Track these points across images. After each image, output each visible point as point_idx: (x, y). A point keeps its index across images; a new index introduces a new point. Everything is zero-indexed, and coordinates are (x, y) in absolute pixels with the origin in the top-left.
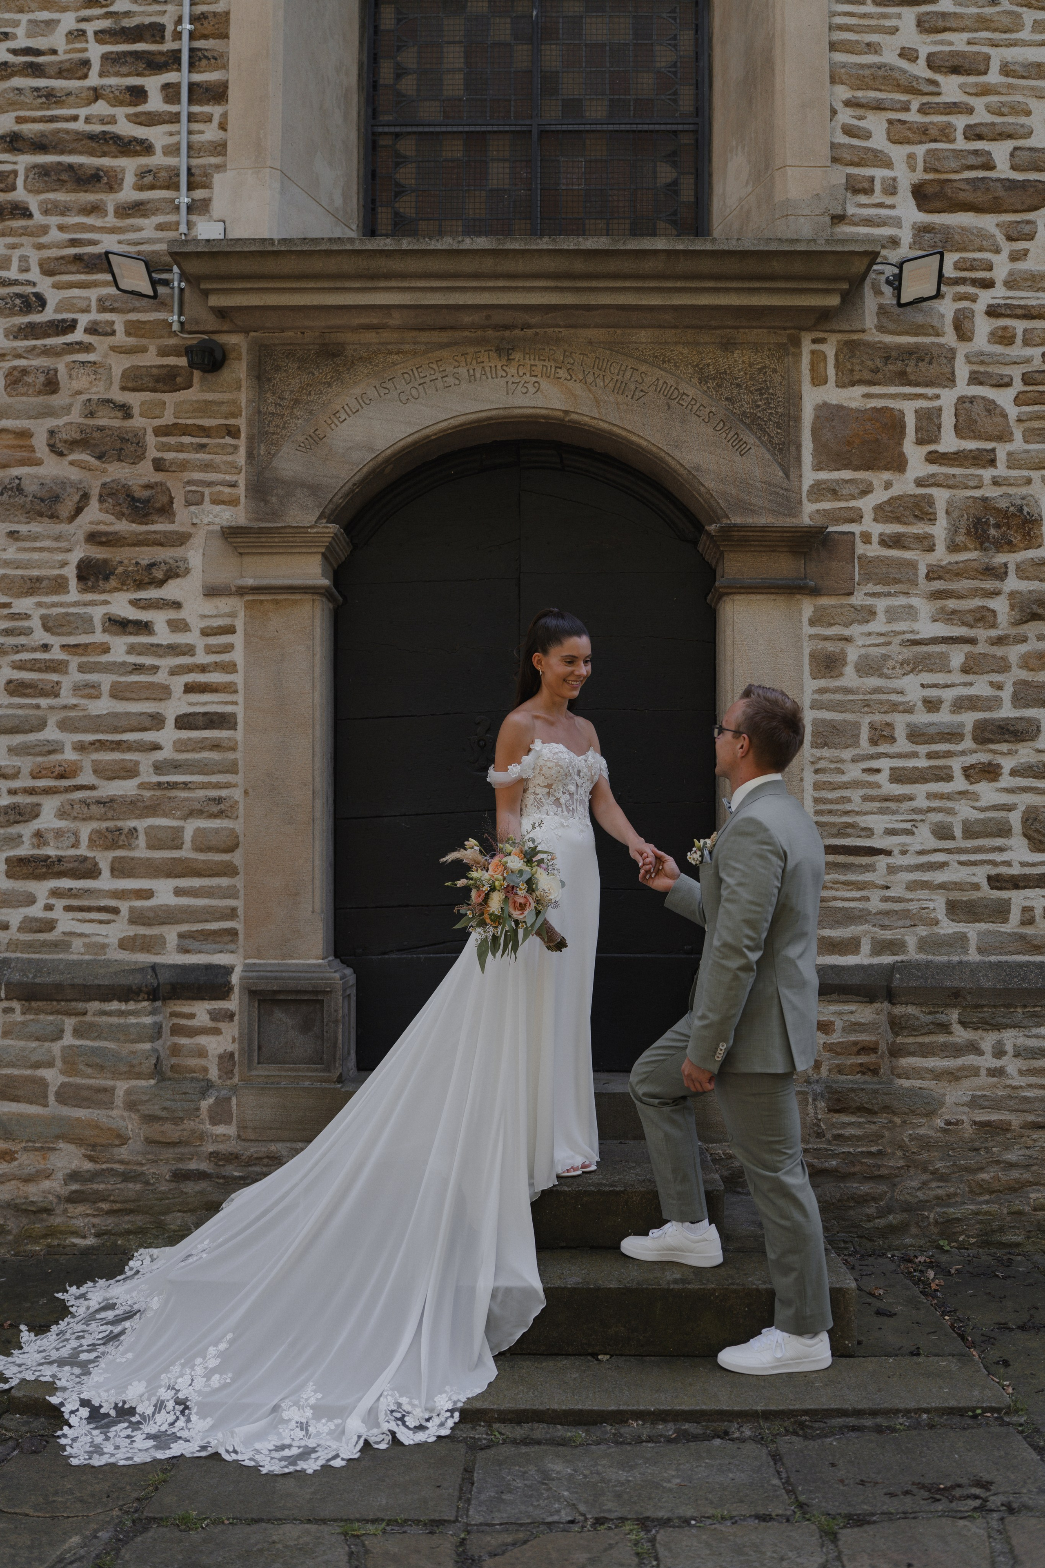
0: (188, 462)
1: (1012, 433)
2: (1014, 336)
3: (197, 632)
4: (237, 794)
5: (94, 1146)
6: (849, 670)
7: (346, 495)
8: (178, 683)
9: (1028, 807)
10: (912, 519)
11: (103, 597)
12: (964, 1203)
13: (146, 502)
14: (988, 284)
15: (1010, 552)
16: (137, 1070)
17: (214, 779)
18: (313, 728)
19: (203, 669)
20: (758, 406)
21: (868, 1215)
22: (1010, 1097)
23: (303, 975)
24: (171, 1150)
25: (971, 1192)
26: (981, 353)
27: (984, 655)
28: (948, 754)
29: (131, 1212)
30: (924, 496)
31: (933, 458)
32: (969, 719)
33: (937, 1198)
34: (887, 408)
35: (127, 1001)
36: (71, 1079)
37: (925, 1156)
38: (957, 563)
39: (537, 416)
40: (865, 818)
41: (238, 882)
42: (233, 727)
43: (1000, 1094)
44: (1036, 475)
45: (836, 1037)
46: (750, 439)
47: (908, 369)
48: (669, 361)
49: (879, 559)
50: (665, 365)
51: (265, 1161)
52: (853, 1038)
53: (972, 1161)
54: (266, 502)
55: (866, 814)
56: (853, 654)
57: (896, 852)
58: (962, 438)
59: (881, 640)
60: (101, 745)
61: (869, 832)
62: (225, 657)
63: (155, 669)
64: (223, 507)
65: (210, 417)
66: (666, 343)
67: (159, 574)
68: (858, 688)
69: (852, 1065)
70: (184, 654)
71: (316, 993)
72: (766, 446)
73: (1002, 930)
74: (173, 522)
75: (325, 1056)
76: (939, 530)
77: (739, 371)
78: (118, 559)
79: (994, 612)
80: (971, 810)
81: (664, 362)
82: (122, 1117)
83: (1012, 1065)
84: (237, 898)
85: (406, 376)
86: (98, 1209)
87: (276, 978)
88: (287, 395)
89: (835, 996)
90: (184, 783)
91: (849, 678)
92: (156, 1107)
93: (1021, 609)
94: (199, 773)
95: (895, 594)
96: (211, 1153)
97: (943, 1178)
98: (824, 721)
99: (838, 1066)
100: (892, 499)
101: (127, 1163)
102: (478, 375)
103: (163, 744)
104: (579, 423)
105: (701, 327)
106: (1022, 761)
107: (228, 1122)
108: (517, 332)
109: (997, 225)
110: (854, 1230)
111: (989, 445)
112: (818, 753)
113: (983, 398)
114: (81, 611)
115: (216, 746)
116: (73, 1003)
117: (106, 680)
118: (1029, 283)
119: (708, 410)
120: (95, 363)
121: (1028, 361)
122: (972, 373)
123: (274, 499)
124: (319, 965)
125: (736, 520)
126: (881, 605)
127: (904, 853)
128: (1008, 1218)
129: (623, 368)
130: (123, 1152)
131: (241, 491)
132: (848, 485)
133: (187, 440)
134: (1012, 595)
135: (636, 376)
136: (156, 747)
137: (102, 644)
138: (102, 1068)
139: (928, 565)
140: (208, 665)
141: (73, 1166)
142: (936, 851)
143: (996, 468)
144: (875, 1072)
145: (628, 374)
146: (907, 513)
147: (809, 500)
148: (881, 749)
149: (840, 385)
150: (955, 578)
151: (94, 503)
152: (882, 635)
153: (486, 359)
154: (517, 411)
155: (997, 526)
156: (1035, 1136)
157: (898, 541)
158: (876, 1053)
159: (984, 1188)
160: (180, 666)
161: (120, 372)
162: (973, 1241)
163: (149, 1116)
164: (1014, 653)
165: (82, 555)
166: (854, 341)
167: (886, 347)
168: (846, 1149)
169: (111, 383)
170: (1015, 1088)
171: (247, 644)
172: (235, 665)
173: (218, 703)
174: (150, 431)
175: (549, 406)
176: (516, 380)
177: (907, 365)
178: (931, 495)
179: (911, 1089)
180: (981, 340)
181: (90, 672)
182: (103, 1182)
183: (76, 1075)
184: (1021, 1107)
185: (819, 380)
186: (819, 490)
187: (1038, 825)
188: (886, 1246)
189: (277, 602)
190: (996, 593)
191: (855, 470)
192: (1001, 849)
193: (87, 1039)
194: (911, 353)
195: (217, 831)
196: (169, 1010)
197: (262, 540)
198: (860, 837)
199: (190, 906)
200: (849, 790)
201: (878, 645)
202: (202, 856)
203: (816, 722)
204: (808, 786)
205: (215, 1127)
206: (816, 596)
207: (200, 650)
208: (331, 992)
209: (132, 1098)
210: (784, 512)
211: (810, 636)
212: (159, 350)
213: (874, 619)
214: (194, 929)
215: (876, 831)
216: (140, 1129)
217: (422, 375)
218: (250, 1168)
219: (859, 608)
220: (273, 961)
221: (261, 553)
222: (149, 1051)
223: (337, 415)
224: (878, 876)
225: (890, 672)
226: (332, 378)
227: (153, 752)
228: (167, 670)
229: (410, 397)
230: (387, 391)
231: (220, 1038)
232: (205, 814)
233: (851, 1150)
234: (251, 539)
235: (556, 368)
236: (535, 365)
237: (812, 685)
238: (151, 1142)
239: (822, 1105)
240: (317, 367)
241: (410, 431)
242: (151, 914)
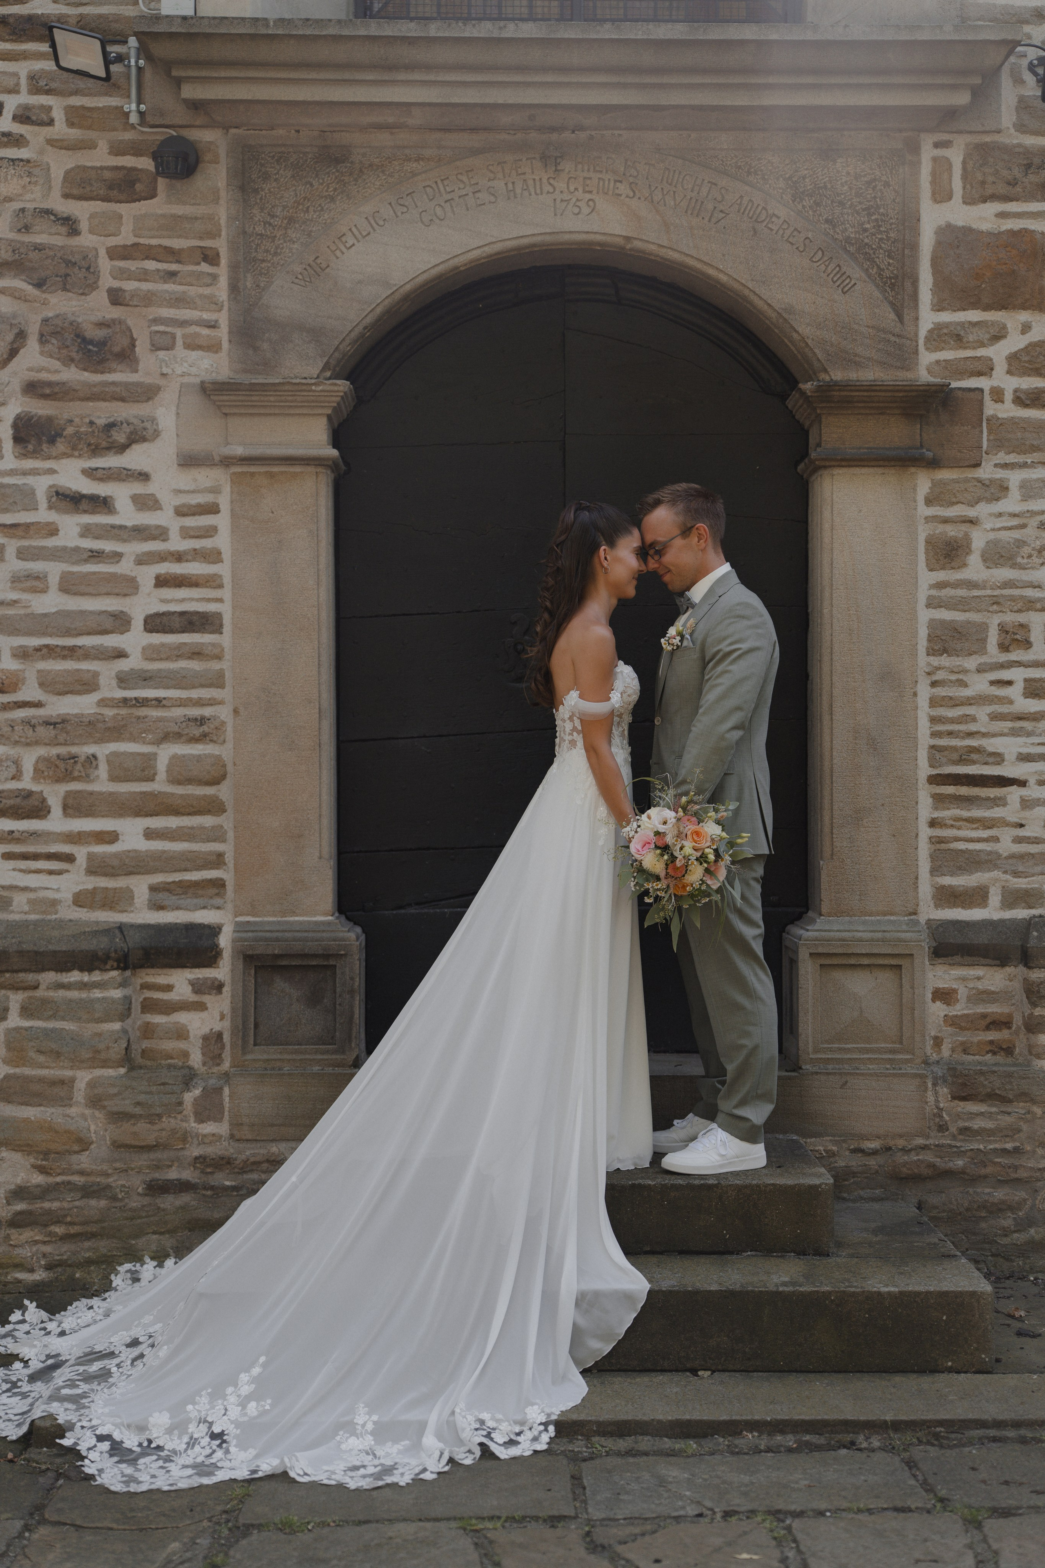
0: (153, 294)
3: (171, 512)
4: (224, 713)
5: (46, 1154)
6: (974, 559)
7: (356, 341)
8: (147, 575)
11: (48, 464)
13: (102, 343)
16: (103, 1056)
17: (195, 694)
18: (319, 629)
19: (179, 557)
20: (865, 230)
23: (310, 935)
24: (145, 1156)
29: (93, 1235)
34: (1026, 230)
35: (90, 970)
36: (18, 1070)
39: (591, 243)
40: (993, 740)
41: (226, 821)
42: (219, 630)
45: (959, 1009)
46: (855, 272)
48: (754, 173)
49: (1013, 422)
50: (750, 178)
51: (265, 1166)
52: (980, 1009)
54: (256, 349)
55: (994, 735)
56: (979, 540)
57: (1032, 781)
59: (1015, 522)
60: (49, 652)
61: (998, 758)
62: (207, 543)
63: (117, 556)
64: (200, 353)
65: (180, 237)
67: (120, 437)
68: (985, 582)
69: (979, 1042)
70: (154, 538)
71: (327, 956)
72: (874, 281)
74: (137, 371)
75: (337, 1034)
77: (842, 185)
78: (66, 416)
81: (749, 173)
82: (84, 1117)
84: (224, 841)
85: (428, 189)
86: (50, 1234)
87: (277, 940)
88: (278, 211)
89: (957, 958)
90: (158, 700)
91: (974, 569)
92: (127, 1102)
94: (175, 687)
95: (1033, 465)
96: (196, 1158)
98: (942, 622)
99: (963, 1043)
100: (1032, 345)
101: (88, 1174)
102: (518, 191)
103: (128, 650)
104: (643, 252)
105: (794, 130)
107: (219, 1119)
108: (567, 135)
112: (935, 661)
114: (20, 482)
115: (197, 654)
116: (21, 975)
117: (54, 570)
119: (803, 236)
120: (28, 161)
123: (265, 346)
124: (329, 923)
125: (837, 375)
126: (1015, 478)
127: (1041, 783)
129: (699, 182)
130: (84, 1160)
131: (223, 333)
132: (975, 329)
133: (151, 265)
135: (715, 193)
136: (121, 654)
137: (48, 524)
138: (58, 1055)
140: (185, 552)
141: (19, 1181)
144: (1009, 1051)
145: (704, 191)
147: (927, 349)
148: (1013, 656)
149: (968, 201)
151: (33, 344)
152: (1015, 515)
153: (528, 169)
154: (567, 237)
157: (1037, 398)
158: (1010, 1028)
160: (150, 554)
161: (61, 174)
163: (118, 1113)
165: (19, 410)
166: (986, 144)
167: (1027, 152)
168: (975, 1146)
169: (50, 188)
171: (235, 528)
172: (220, 553)
173: (198, 600)
174: (102, 252)
175: (607, 231)
176: (566, 196)
181: (33, 560)
182: (58, 1199)
183: (24, 1065)
185: (942, 195)
186: (939, 336)
188: (1027, 1267)
189: (271, 475)
191: (984, 310)
193: (39, 1019)
195: (199, 758)
196: (140, 981)
197: (253, 398)
198: (986, 764)
199: (165, 852)
200: (974, 707)
201: (1010, 528)
202: (179, 790)
203: (933, 624)
204: (923, 701)
205: (201, 1126)
206: (934, 468)
207: (174, 533)
208: (345, 955)
209: (96, 1092)
210: (899, 364)
211: (926, 518)
212: (111, 147)
213: (1006, 497)
214: (170, 880)
215: (1006, 757)
216: (106, 1130)
217: (448, 189)
218: (245, 1176)
219: (987, 482)
220: (271, 919)
221: (252, 414)
222: (118, 1032)
223: (344, 239)
224: (1010, 812)
225: (1025, 561)
226: (335, 190)
227: (116, 660)
228: (133, 558)
229: (434, 218)
230: (405, 209)
231: (204, 1015)
232: (184, 738)
233: (981, 1147)
234: (240, 398)
235: (616, 181)
236: (590, 178)
237: (926, 578)
238: (119, 1147)
239: (944, 1091)
240: (317, 176)
241: (434, 261)
242: (116, 863)
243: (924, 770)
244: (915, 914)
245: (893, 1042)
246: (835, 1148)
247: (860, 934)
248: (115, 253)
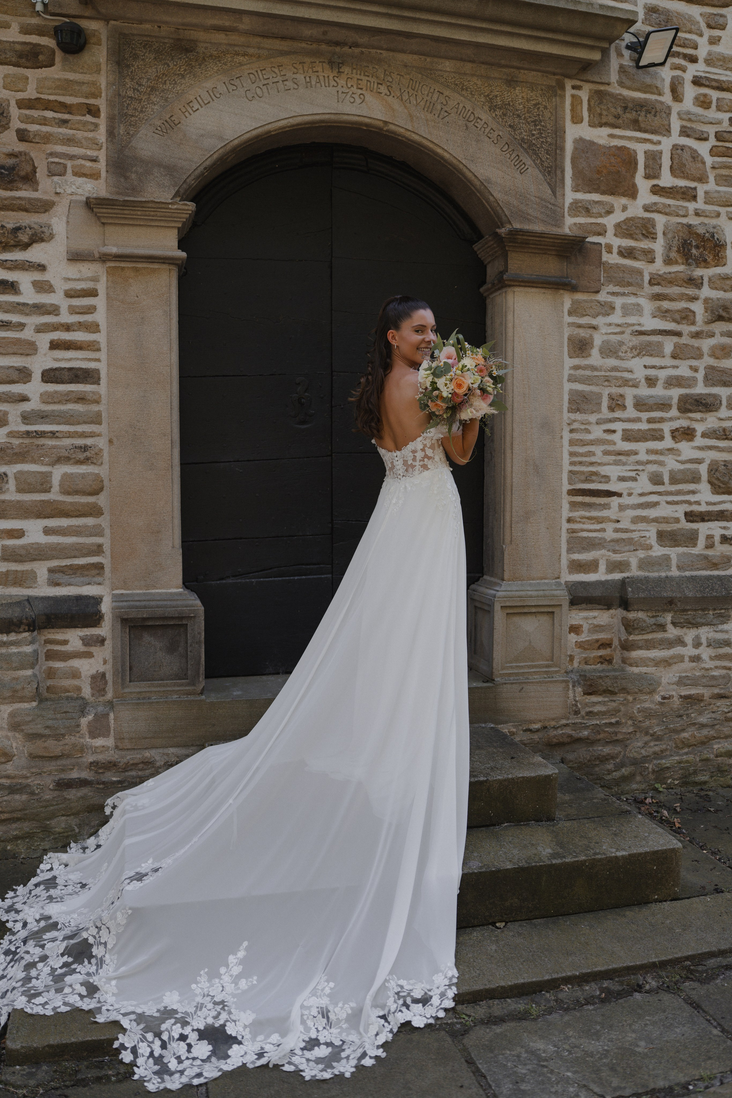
0: (51, 135)
1: (708, 177)
2: (711, 102)
3: (62, 294)
4: (101, 443)
6: (595, 352)
7: (198, 177)
8: (44, 340)
9: (712, 461)
10: (640, 236)
12: (672, 755)
13: (12, 169)
14: (693, 60)
15: (705, 267)
16: (20, 694)
17: (79, 428)
18: (171, 383)
19: (68, 328)
20: (533, 135)
21: (608, 770)
22: (704, 676)
23: (169, 603)
24: (53, 763)
25: (677, 747)
26: (688, 113)
27: (686, 345)
28: (661, 420)
29: (18, 819)
30: (649, 219)
31: (656, 190)
32: (676, 393)
33: (655, 753)
34: (625, 147)
35: (8, 633)
37: (647, 723)
38: (670, 273)
39: (361, 124)
40: (604, 468)
41: (104, 521)
42: (97, 382)
43: (697, 674)
44: (723, 210)
45: (584, 637)
46: (528, 161)
47: (640, 118)
48: (467, 90)
49: (617, 266)
50: (464, 93)
51: (141, 766)
52: (595, 637)
53: (678, 724)
54: (126, 178)
55: (605, 464)
56: (598, 340)
57: (625, 494)
58: (675, 177)
59: (618, 330)
61: (607, 479)
62: (88, 318)
63: (22, 326)
64: (84, 179)
65: (71, 95)
66: (465, 74)
67: (24, 238)
68: (601, 366)
69: (594, 657)
70: (49, 313)
71: (181, 618)
72: (538, 168)
73: (693, 552)
74: (37, 190)
75: (189, 672)
76: (658, 246)
77: (519, 104)
79: (694, 312)
80: (675, 463)
81: (462, 89)
82: (7, 738)
83: (705, 653)
84: (103, 536)
85: (251, 75)
87: (145, 607)
88: (144, 82)
89: (584, 606)
90: (51, 432)
91: (595, 358)
92: (39, 726)
93: (712, 312)
94: (65, 423)
95: (628, 294)
96: (91, 763)
97: (658, 739)
98: (577, 391)
99: (585, 658)
100: (628, 220)
101: (13, 778)
102: (313, 83)
103: (30, 395)
104: (395, 133)
105: (492, 64)
106: (709, 426)
107: (106, 734)
108: (346, 49)
109: (701, 14)
110: (598, 781)
111: (693, 184)
112: (573, 416)
113: (690, 148)
115: (81, 399)
118: (721, 63)
119: (496, 134)
121: (719, 122)
122: (682, 127)
123: (133, 176)
124: (180, 594)
125: (517, 226)
126: (618, 302)
127: (630, 495)
128: (700, 764)
129: (432, 90)
130: (9, 768)
131: (102, 165)
132: (597, 205)
133: (49, 114)
134: (706, 300)
135: (442, 99)
136: (24, 399)
139: (650, 274)
140: (72, 324)
142: (651, 493)
143: (697, 202)
144: (610, 662)
145: (435, 96)
146: (637, 232)
147: (569, 215)
148: (618, 414)
149: (592, 125)
150: (669, 285)
152: (619, 325)
153: (320, 69)
154: (345, 118)
155: (697, 247)
156: (718, 704)
157: (631, 253)
158: (611, 647)
159: (686, 744)
160: (45, 324)
162: (676, 782)
163: (33, 734)
164: (706, 344)
166: (601, 91)
167: (624, 99)
168: (595, 722)
170: (707, 670)
171: (110, 307)
172: (98, 326)
173: (82, 360)
174: (13, 103)
175: (372, 116)
176: (345, 90)
177: (639, 115)
178: (654, 219)
179: (639, 675)
180: (688, 103)
184: (710, 683)
185: (577, 119)
186: (576, 208)
187: (718, 474)
188: (620, 792)
189: (136, 270)
190: (694, 299)
191: (602, 194)
192: (693, 492)
194: (642, 106)
195: (83, 476)
196: (43, 638)
197: (125, 212)
198: (600, 482)
199: (59, 544)
200: (594, 447)
201: (615, 334)
202: (69, 499)
203: (572, 392)
204: (566, 442)
205: (94, 740)
206: (574, 292)
207: (64, 310)
208: (194, 617)
209: (16, 720)
210: (553, 223)
211: (568, 324)
212: (21, 28)
213: (613, 313)
214: (64, 564)
215: (612, 478)
216: (24, 746)
217: (265, 77)
218: (127, 773)
219: (603, 303)
220: (138, 592)
221: (123, 225)
222: (30, 676)
223: (191, 104)
224: (612, 513)
225: (624, 355)
226: (185, 70)
227: (21, 403)
228: (33, 327)
229: (255, 96)
230: (235, 88)
231: (92, 660)
232: (72, 461)
233: (598, 722)
234: (115, 211)
235: (378, 84)
236: (361, 80)
237: (569, 362)
238: (35, 757)
239: (579, 690)
240: (172, 59)
241: (255, 125)
242: (23, 552)
243: (566, 487)
244: (559, 578)
245: (548, 660)
246: (514, 730)
247: (530, 593)
248: (21, 104)
